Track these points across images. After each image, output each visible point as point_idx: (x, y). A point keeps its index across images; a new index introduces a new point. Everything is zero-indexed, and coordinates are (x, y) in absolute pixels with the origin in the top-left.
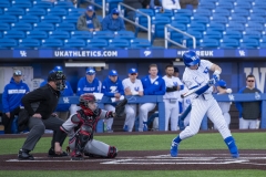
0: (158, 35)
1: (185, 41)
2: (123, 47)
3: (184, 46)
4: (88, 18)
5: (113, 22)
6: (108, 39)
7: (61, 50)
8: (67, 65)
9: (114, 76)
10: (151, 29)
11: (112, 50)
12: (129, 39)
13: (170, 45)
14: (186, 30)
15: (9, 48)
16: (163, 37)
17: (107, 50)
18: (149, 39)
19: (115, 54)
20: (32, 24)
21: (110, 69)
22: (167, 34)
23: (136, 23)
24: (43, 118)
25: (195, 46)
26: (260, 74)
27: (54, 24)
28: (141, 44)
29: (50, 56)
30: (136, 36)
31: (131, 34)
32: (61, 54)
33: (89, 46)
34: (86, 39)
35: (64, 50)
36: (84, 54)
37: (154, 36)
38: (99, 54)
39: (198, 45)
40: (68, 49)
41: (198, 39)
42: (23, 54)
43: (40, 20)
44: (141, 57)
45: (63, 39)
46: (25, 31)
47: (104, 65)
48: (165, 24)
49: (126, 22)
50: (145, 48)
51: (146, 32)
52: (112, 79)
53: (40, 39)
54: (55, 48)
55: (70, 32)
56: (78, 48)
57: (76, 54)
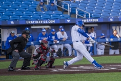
0: (73, 13)
1: (85, 15)
2: (57, 19)
3: (85, 17)
4: (41, 6)
5: (52, 7)
6: (50, 15)
7: (29, 20)
8: (32, 27)
9: (54, 32)
10: (69, 10)
11: (52, 20)
12: (60, 15)
13: (78, 17)
14: (86, 10)
15: (6, 20)
16: (75, 13)
17: (50, 20)
18: (69, 14)
19: (54, 22)
20: (16, 9)
21: (52, 28)
22: (77, 12)
23: (63, 7)
24: (19, 52)
25: (90, 17)
26: (120, 29)
27: (26, 9)
28: (65, 17)
29: (24, 24)
30: (63, 13)
31: (61, 13)
32: (29, 22)
33: (42, 18)
34: (40, 15)
35: (31, 20)
36: (39, 22)
37: (71, 13)
38: (47, 22)
39: (91, 16)
40: (32, 20)
41: (91, 14)
42: (12, 23)
43: (19, 7)
44: (66, 23)
45: (30, 16)
46: (13, 12)
47: (49, 27)
48: (76, 7)
49: (58, 7)
50: (67, 18)
51: (68, 11)
52: (53, 33)
53: (20, 16)
54: (27, 20)
55: (33, 12)
56: (37, 20)
57: (36, 22)
